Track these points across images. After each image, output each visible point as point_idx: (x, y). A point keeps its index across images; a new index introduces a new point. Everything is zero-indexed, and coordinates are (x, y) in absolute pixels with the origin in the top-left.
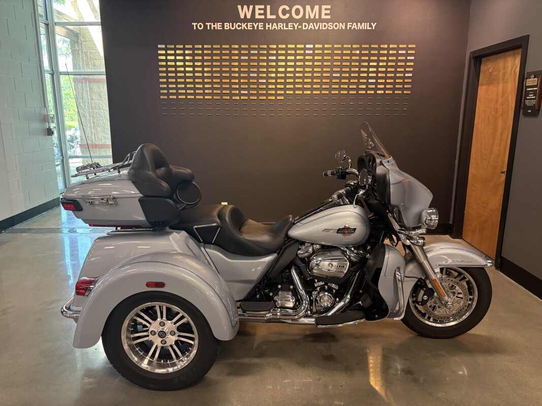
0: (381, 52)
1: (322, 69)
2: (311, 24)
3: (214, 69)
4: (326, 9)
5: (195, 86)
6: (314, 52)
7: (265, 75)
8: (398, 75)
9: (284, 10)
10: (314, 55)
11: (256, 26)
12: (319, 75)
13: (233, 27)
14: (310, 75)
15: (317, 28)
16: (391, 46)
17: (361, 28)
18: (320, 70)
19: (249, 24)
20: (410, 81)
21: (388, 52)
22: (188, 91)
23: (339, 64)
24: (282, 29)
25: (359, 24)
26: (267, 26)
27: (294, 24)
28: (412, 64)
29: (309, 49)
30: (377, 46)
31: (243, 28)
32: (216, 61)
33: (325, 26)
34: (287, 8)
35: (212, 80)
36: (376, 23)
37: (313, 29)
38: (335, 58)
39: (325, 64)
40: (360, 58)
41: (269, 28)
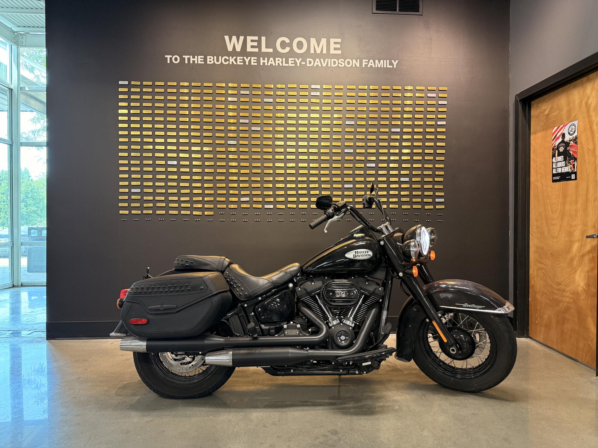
0: (406, 95)
1: (332, 115)
2: (317, 60)
3: (193, 113)
4: (335, 43)
5: (166, 133)
6: (321, 93)
7: (259, 122)
8: (428, 123)
9: (283, 43)
10: (321, 97)
11: (247, 61)
12: (328, 122)
13: (218, 61)
14: (317, 122)
15: (324, 65)
16: (418, 88)
17: (379, 66)
18: (329, 116)
19: (238, 58)
20: (444, 130)
21: (414, 94)
22: (157, 140)
23: (354, 109)
24: (281, 65)
25: (377, 61)
26: (262, 61)
27: (296, 59)
28: (445, 110)
29: (316, 90)
30: (400, 88)
32: (195, 101)
33: (335, 63)
34: (287, 41)
36: (397, 61)
37: (320, 65)
38: (348, 101)
39: (335, 108)
40: (380, 101)
41: (264, 63)
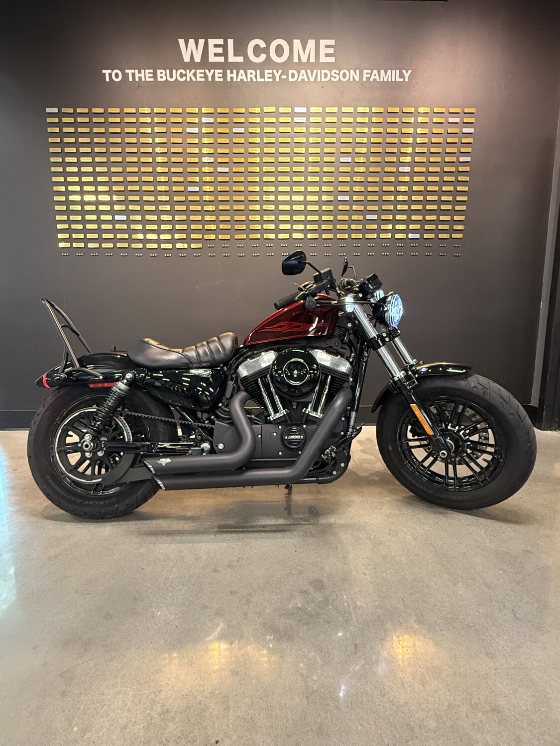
0: (419, 120)
1: (322, 150)
2: (303, 71)
3: (142, 150)
4: (327, 46)
5: (110, 179)
6: (308, 119)
7: (227, 160)
8: (447, 159)
9: (257, 47)
10: (308, 125)
11: (210, 75)
12: (317, 159)
14: (302, 159)
15: (312, 79)
16: (436, 110)
17: (386, 80)
18: (318, 150)
19: (198, 71)
20: (468, 169)
21: (431, 119)
23: (350, 140)
24: (254, 80)
26: (229, 75)
27: (275, 72)
28: (471, 140)
29: (300, 114)
30: (412, 110)
31: (188, 80)
32: (145, 135)
33: (326, 75)
34: (263, 44)
35: (139, 169)
36: (410, 72)
39: (327, 140)
40: (385, 129)
41: (232, 78)
